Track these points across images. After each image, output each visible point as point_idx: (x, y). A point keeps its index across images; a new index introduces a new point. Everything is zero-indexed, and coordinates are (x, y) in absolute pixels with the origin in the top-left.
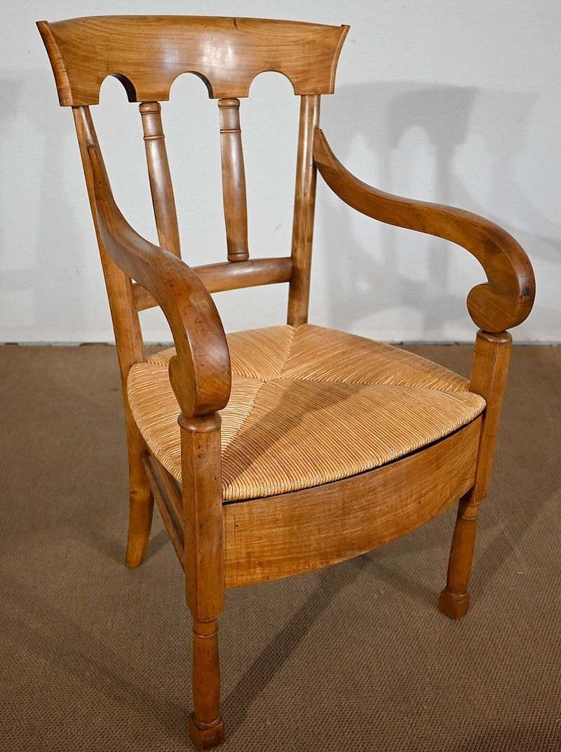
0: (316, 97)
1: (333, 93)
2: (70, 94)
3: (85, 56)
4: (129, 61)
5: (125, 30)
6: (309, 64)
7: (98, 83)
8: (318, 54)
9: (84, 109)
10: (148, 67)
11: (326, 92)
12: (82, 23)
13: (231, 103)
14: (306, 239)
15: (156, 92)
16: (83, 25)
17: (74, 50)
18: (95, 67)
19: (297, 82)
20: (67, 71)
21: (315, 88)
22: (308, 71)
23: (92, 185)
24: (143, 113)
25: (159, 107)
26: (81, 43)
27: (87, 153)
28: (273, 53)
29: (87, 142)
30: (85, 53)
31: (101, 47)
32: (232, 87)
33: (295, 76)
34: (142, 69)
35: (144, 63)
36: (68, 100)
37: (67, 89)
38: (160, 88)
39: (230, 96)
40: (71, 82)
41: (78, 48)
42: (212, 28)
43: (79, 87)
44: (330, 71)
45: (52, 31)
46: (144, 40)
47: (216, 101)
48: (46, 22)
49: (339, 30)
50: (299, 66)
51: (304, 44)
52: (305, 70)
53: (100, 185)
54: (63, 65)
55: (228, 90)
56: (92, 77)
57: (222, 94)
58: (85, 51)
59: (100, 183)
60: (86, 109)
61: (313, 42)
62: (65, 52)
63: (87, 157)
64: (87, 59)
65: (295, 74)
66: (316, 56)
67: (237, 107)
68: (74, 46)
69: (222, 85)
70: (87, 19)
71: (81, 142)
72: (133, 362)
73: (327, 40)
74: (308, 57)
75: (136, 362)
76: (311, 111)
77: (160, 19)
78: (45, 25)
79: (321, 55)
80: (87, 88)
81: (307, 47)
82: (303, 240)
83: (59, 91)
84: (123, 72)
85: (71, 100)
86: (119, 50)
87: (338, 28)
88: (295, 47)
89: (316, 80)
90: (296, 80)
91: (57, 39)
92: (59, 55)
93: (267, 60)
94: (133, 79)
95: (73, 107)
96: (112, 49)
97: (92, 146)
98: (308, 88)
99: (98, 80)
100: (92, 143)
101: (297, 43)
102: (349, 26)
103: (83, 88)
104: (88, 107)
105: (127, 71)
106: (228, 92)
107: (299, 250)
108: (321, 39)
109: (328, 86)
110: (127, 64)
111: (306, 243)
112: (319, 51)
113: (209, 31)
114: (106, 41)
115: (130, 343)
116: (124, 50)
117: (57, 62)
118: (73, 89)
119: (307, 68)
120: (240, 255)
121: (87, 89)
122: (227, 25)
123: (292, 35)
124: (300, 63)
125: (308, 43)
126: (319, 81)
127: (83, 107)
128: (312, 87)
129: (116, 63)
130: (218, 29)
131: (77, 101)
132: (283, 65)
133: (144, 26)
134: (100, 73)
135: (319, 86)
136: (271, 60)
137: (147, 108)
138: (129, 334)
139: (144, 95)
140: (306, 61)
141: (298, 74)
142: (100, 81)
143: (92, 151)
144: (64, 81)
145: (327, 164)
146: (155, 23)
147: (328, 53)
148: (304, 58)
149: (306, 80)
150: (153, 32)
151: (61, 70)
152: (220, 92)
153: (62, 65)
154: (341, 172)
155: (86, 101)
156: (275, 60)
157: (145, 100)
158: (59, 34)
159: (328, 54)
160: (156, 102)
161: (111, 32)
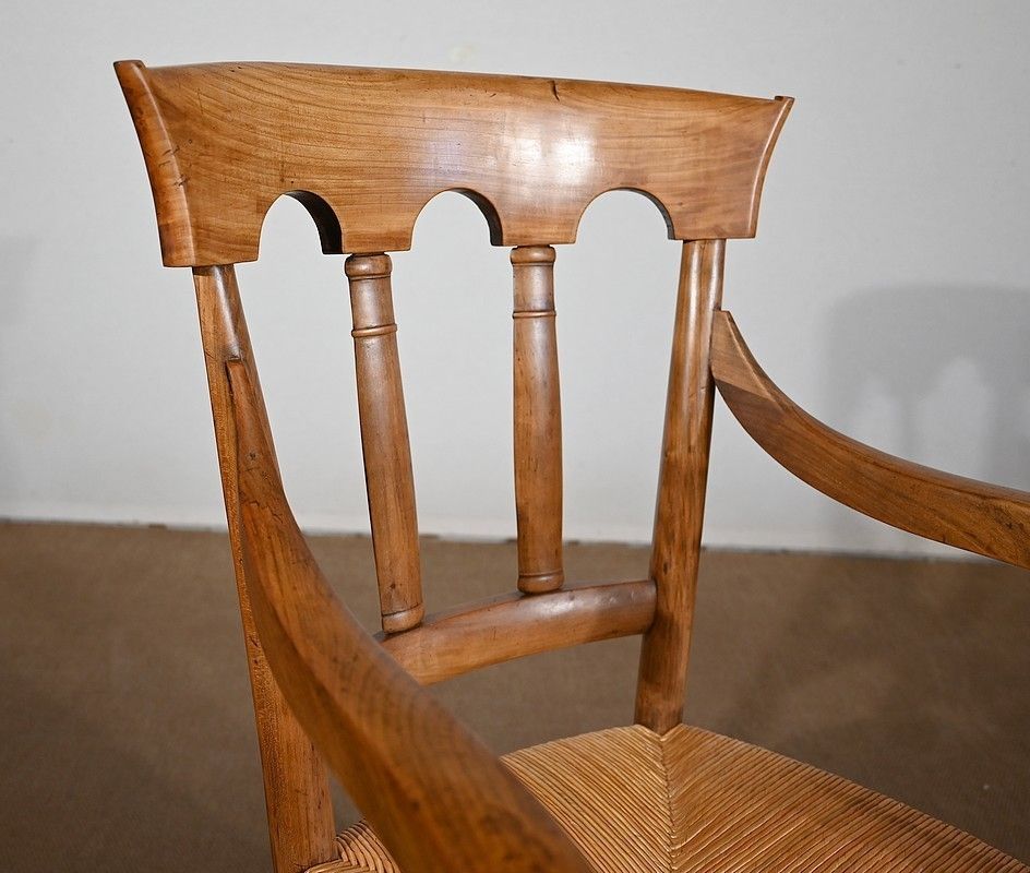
0: (716, 246)
1: (754, 237)
2: (191, 237)
3: (231, 150)
4: (330, 163)
5: (325, 94)
6: (708, 176)
7: (258, 212)
8: (727, 155)
9: (223, 274)
10: (371, 176)
11: (740, 235)
12: (229, 74)
13: (537, 255)
14: (690, 542)
15: (384, 231)
16: (229, 79)
17: (207, 133)
18: (252, 175)
19: (680, 213)
20: (185, 183)
21: (717, 226)
22: (704, 190)
23: (231, 453)
24: (353, 278)
25: (388, 266)
26: (222, 118)
27: (222, 377)
28: (634, 152)
29: (225, 349)
30: (233, 143)
31: (268, 130)
32: (543, 222)
33: (679, 200)
34: (358, 182)
35: (362, 169)
36: (184, 253)
37: (183, 226)
38: (392, 223)
39: (536, 240)
40: (193, 210)
41: (215, 129)
42: (507, 98)
43: (214, 221)
44: (750, 190)
45: (151, 85)
46: (364, 118)
47: (506, 252)
48: (139, 64)
49: (771, 108)
50: (685, 180)
51: (698, 134)
52: (698, 189)
53: (252, 464)
54: (176, 168)
55: (534, 227)
56: (245, 198)
57: (521, 236)
58: (232, 137)
59: (253, 456)
60: (227, 270)
61: (716, 131)
62: (181, 136)
63: (223, 384)
64: (234, 156)
65: (675, 196)
66: (723, 160)
67: (548, 264)
68: (206, 124)
69: (522, 219)
70: (241, 65)
71: (211, 351)
72: (305, 863)
73: (747, 127)
74: (707, 160)
75: (314, 864)
76: (705, 274)
77: (398, 75)
78: (136, 69)
79: (733, 158)
80: (231, 222)
81: (703, 140)
82: (683, 546)
83: (164, 231)
84: (314, 187)
85: (190, 253)
86: (308, 137)
87: (767, 103)
88: (677, 139)
89: (719, 208)
90: (678, 209)
91: (165, 104)
92: (168, 144)
93: (619, 166)
94: (337, 203)
95: (196, 271)
96: (291, 137)
97: (237, 361)
98: (702, 225)
99: (258, 205)
100: (236, 351)
101: (683, 132)
102: (793, 100)
103: (220, 222)
104: (230, 266)
105: (323, 186)
106: (532, 231)
107: (674, 567)
108: (735, 124)
109: (746, 222)
110: (325, 170)
111: (690, 553)
112: (729, 148)
113: (500, 104)
114: (281, 116)
115: (303, 820)
116: (320, 139)
117: (162, 160)
118: (196, 227)
119: (702, 184)
120: (544, 579)
121: (232, 224)
122: (537, 92)
123: (672, 114)
124: (687, 173)
125: (707, 132)
126: (725, 212)
127: (221, 267)
128: (712, 223)
129: (303, 167)
130: (519, 99)
131: (204, 252)
132: (652, 175)
133: (365, 87)
134: (263, 187)
135: (726, 222)
136: (628, 166)
137: (364, 267)
138: (301, 798)
139: (359, 238)
140: (701, 170)
141: (683, 195)
142: (262, 207)
143: (235, 372)
144: (176, 206)
145: (748, 388)
146: (390, 84)
147: (749, 152)
148: (697, 163)
149: (699, 209)
150: (383, 103)
151: (169, 181)
152: (517, 232)
153: (173, 168)
154: (782, 405)
155: (228, 253)
156: (636, 167)
157: (357, 250)
158: (170, 94)
159: (747, 155)
160: (382, 253)
161: (293, 97)
